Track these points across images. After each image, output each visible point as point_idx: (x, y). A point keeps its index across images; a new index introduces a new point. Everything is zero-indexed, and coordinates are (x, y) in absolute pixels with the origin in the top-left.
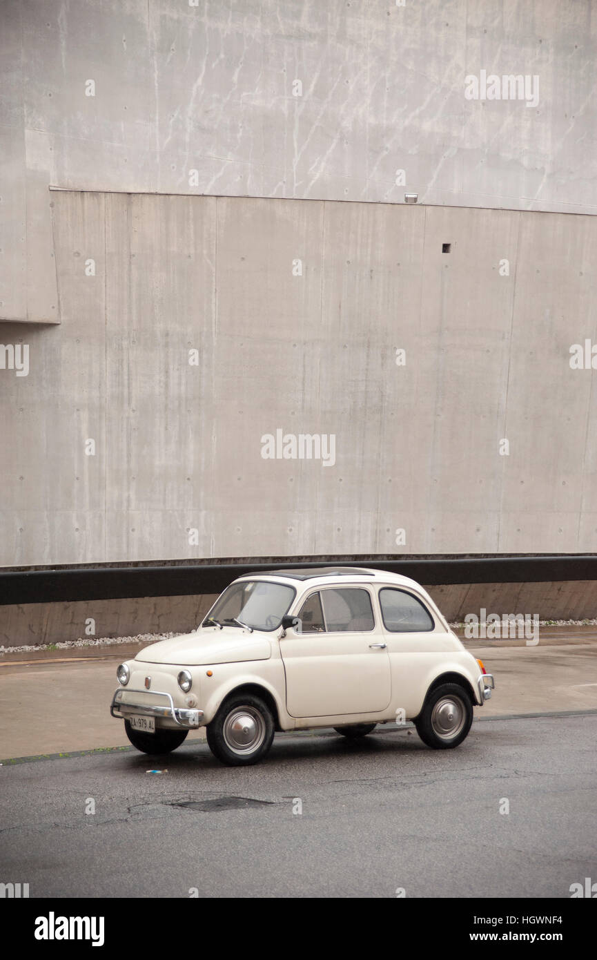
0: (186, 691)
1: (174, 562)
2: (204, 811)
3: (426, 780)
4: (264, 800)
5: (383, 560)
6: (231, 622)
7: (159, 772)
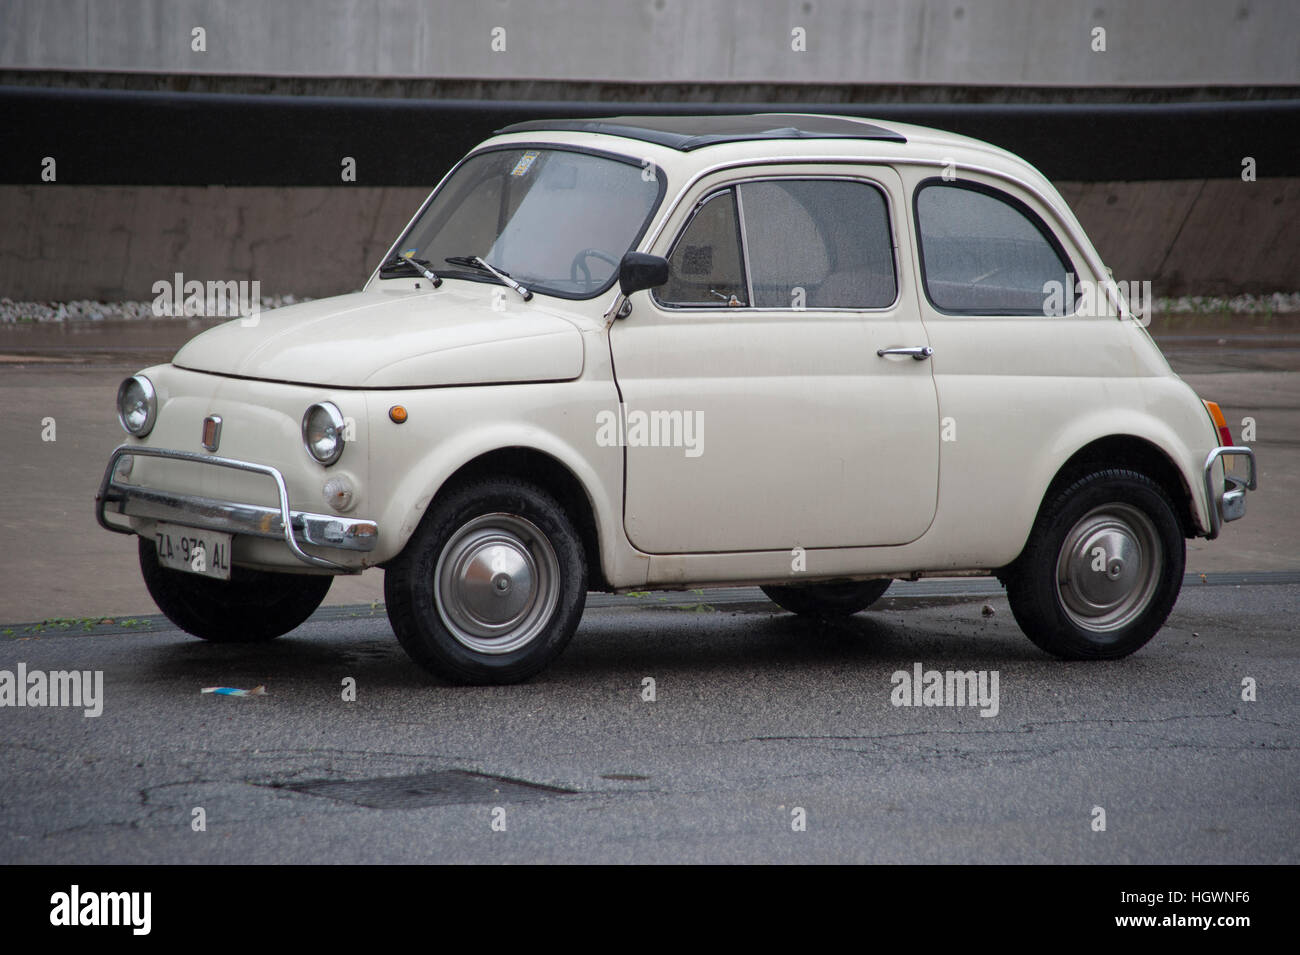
0: (328, 463)
1: (300, 84)
2: (370, 806)
3: (1030, 746)
4: (547, 782)
5: (936, 101)
6: (468, 268)
7: (240, 693)
